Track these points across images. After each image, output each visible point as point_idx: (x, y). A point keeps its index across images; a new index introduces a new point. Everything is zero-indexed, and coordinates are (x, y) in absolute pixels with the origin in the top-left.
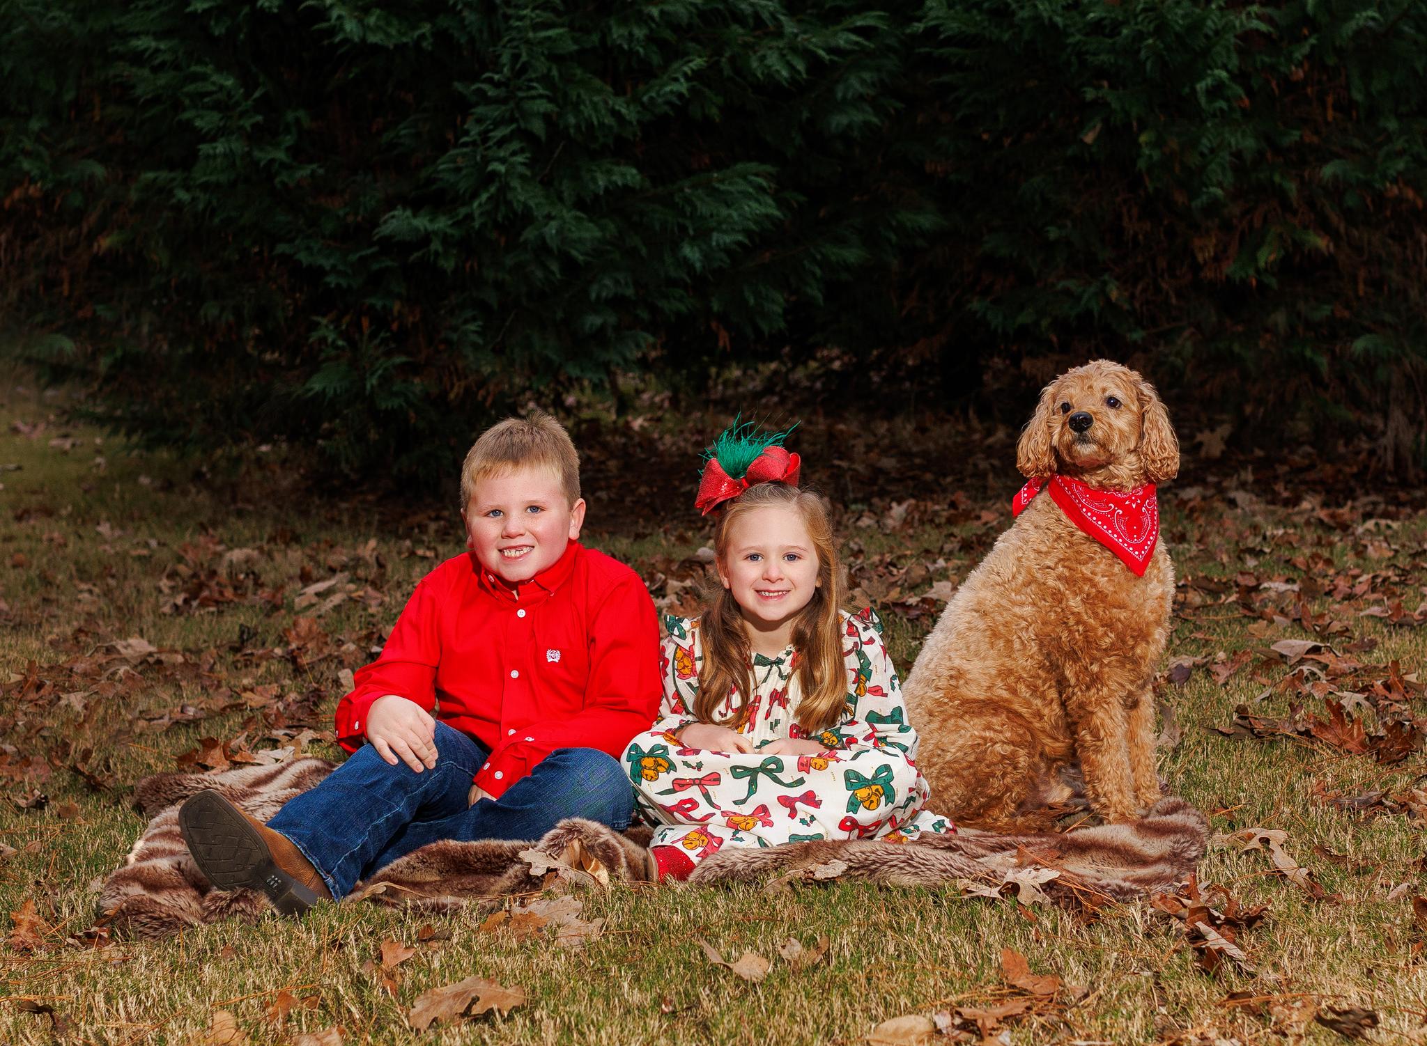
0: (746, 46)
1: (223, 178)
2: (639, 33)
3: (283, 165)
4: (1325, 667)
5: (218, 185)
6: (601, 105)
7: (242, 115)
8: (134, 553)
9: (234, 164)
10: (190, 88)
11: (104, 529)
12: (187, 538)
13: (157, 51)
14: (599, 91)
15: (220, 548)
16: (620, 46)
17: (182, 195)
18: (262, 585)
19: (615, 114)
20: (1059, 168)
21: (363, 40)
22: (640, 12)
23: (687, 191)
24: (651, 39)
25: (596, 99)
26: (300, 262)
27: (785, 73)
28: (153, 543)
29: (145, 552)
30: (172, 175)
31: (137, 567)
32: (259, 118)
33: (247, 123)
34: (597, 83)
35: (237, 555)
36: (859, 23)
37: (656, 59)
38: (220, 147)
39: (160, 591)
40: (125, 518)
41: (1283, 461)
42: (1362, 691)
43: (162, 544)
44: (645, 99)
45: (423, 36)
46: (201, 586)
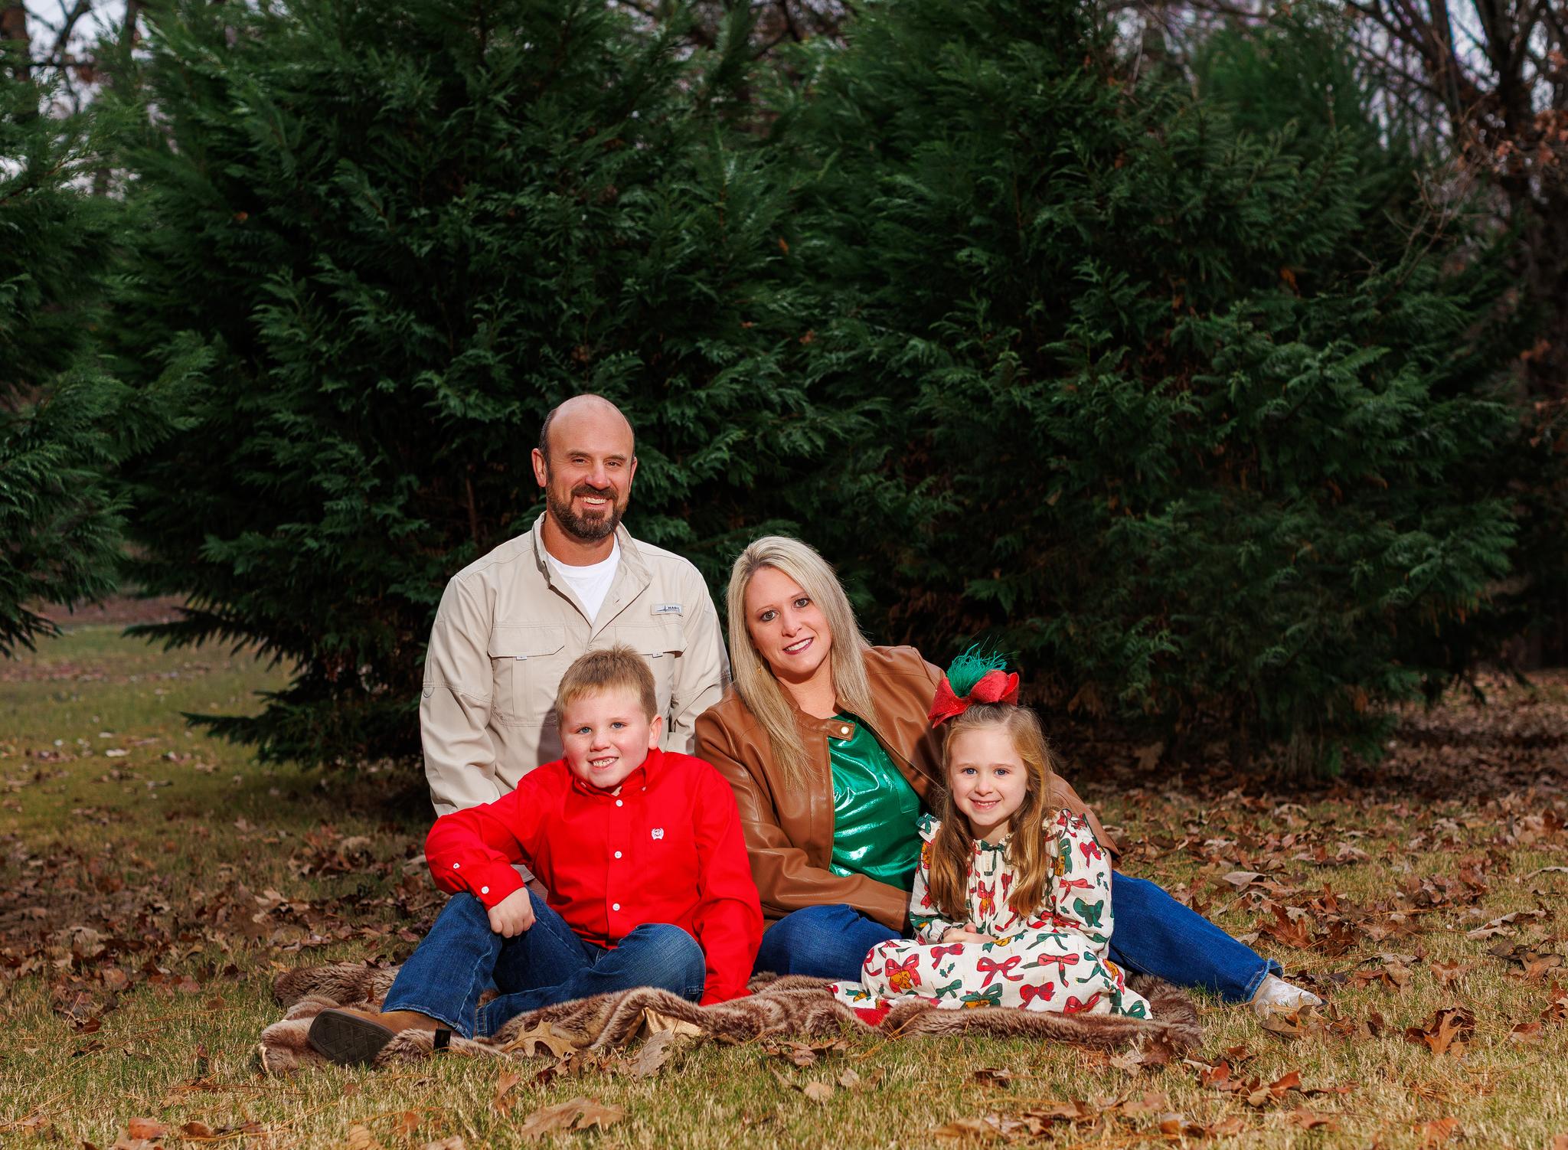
0: (776, 427)
1: (346, 530)
2: (690, 412)
3: (396, 520)
4: (1268, 893)
5: (342, 536)
6: (658, 471)
7: (364, 478)
8: (266, 841)
9: (355, 520)
10: (321, 456)
11: (242, 824)
12: (311, 829)
13: (295, 424)
14: (656, 460)
15: (338, 836)
16: (674, 423)
17: (312, 544)
18: (374, 862)
19: (670, 478)
20: (1027, 527)
21: (465, 415)
22: (690, 396)
23: (727, 543)
24: (699, 418)
25: (654, 465)
26: (409, 599)
27: (807, 447)
28: (283, 834)
29: (276, 840)
30: (304, 527)
31: (268, 851)
32: (377, 481)
33: (367, 486)
34: (656, 453)
35: (352, 842)
36: (867, 408)
37: (703, 435)
38: (342, 504)
39: (288, 868)
40: (259, 817)
41: (1205, 772)
42: (1302, 906)
43: (290, 835)
44: (694, 465)
45: (513, 413)
46: (323, 861)
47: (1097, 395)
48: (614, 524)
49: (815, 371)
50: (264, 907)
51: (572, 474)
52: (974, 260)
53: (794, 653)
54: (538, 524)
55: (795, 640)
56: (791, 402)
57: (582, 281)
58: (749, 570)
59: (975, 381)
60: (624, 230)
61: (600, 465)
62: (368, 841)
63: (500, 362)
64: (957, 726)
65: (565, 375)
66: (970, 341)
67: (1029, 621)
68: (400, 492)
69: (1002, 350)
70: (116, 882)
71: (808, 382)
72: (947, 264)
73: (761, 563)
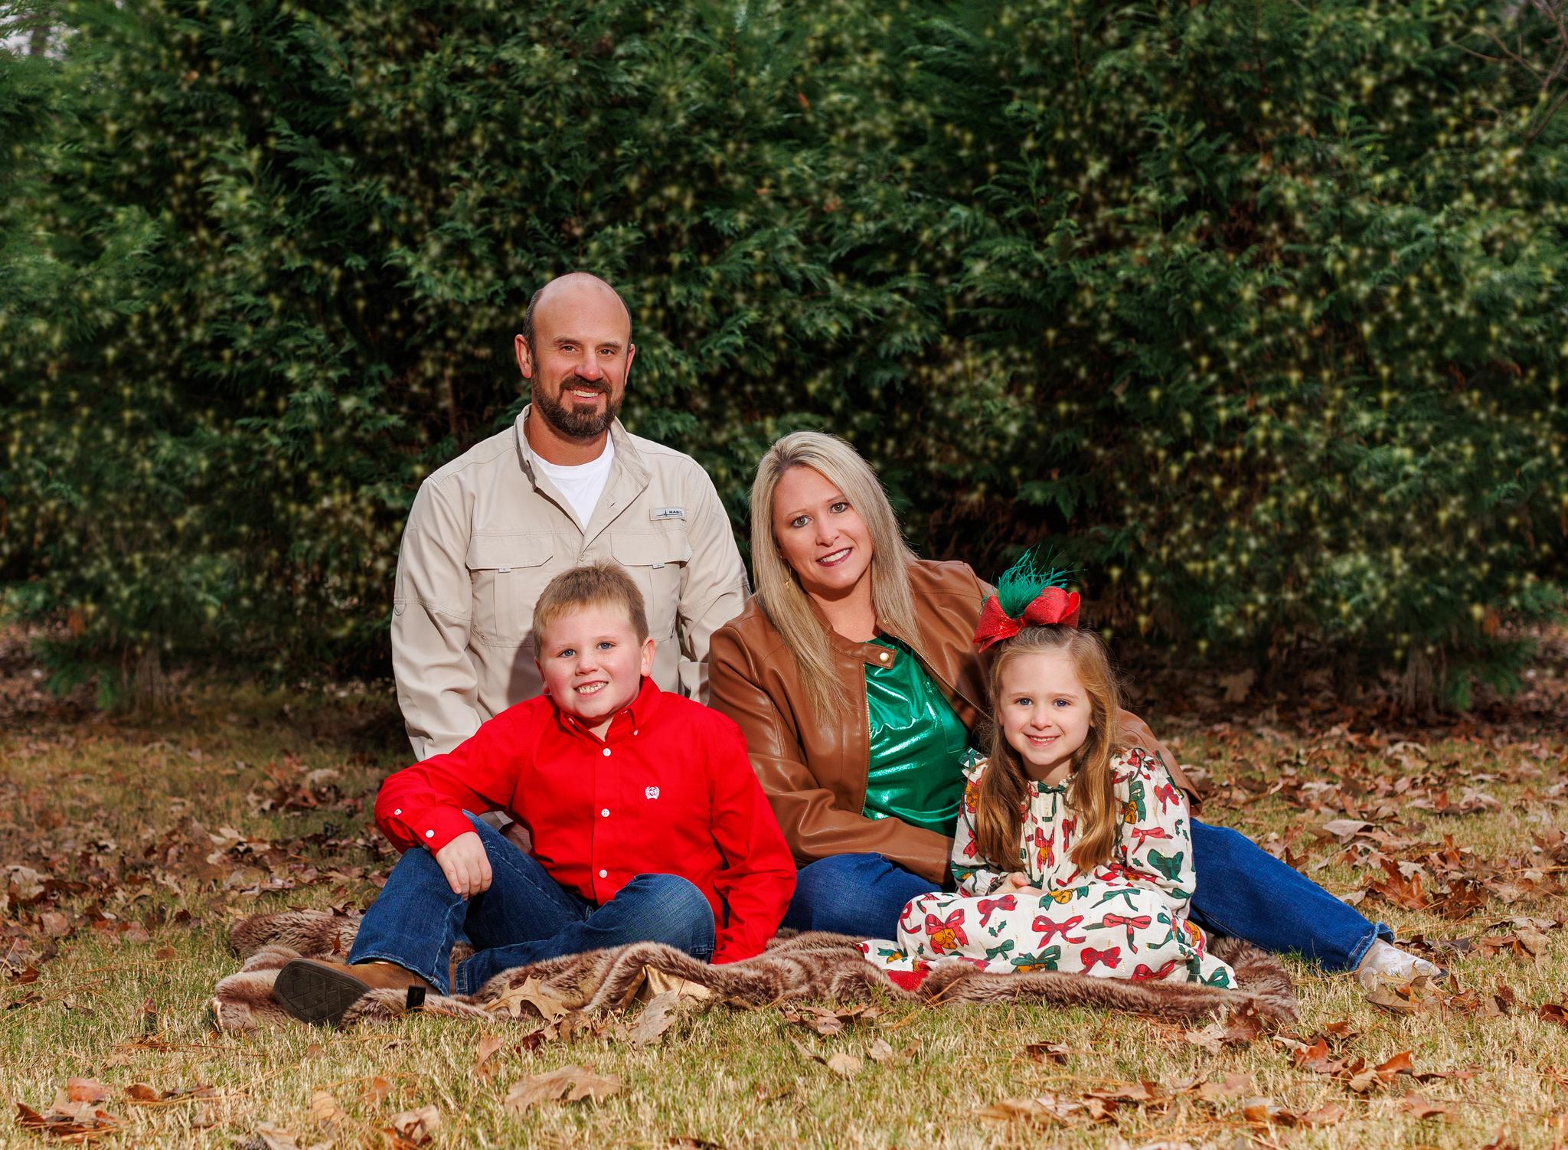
2: (697, 291)
3: (367, 415)
4: (1377, 845)
5: (306, 432)
7: (330, 367)
8: (223, 772)
9: (321, 413)
10: (284, 342)
11: (195, 754)
12: (273, 760)
13: (256, 306)
14: (660, 345)
15: (303, 769)
17: (273, 440)
18: (343, 797)
19: (675, 365)
22: (698, 273)
25: (656, 352)
27: (833, 331)
28: (241, 765)
29: (233, 771)
31: (225, 784)
32: (346, 371)
33: (334, 375)
34: (661, 338)
35: (318, 775)
36: (901, 284)
38: (309, 397)
39: (247, 803)
40: (215, 747)
41: (1305, 704)
43: (249, 766)
44: (703, 351)
46: (286, 795)
47: (1171, 268)
48: (608, 419)
49: (840, 244)
50: (220, 847)
51: (560, 364)
52: (1024, 115)
53: (830, 564)
54: (520, 419)
55: (831, 550)
56: (813, 278)
57: (574, 144)
58: (778, 469)
59: (1027, 253)
60: (620, 86)
61: (591, 354)
62: (336, 774)
63: (481, 236)
64: (1008, 650)
65: (555, 250)
66: (1021, 208)
67: (1093, 529)
68: (371, 383)
69: (1058, 218)
70: (57, 816)
71: (833, 256)
72: (994, 120)
73: (794, 460)
